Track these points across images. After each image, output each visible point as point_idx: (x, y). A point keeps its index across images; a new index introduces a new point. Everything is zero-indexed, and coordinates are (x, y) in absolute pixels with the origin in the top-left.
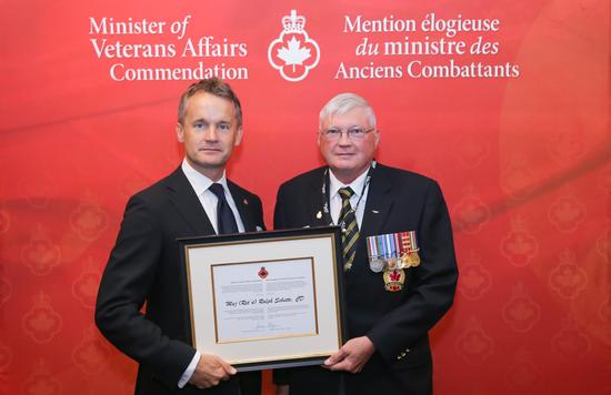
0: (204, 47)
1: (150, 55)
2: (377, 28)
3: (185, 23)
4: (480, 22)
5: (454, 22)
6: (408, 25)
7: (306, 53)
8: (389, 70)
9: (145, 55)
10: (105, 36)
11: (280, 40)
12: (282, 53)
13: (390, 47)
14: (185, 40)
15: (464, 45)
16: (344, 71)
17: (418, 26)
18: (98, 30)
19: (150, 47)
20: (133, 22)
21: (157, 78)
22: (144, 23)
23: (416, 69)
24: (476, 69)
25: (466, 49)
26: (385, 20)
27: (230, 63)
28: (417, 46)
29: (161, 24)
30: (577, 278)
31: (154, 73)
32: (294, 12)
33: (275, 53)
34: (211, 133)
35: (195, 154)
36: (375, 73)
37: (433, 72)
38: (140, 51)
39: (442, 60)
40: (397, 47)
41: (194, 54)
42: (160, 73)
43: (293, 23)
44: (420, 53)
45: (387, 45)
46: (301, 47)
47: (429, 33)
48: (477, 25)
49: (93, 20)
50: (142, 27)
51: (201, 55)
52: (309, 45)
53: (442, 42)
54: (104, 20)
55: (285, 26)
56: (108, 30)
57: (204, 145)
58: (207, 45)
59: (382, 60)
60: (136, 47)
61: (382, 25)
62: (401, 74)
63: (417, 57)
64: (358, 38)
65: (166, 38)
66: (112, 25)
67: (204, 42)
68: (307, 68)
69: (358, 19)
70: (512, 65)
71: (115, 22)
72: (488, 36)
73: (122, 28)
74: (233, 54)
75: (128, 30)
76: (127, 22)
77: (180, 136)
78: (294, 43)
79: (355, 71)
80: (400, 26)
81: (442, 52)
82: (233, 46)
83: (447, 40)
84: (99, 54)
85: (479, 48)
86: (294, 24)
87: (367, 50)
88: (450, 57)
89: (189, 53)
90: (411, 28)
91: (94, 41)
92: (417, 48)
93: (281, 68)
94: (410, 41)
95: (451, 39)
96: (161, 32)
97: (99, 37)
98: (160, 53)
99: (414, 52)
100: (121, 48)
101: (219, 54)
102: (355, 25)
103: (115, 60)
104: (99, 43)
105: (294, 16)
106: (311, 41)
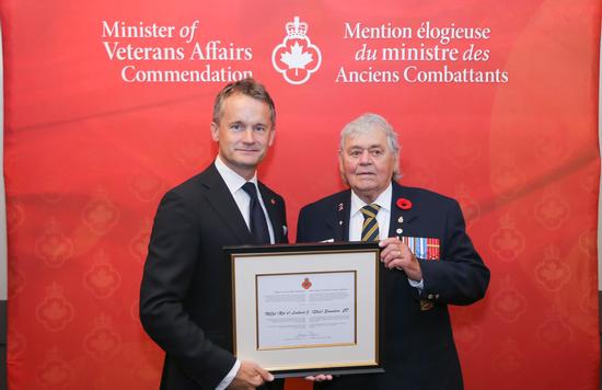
0: (211, 51)
1: (160, 58)
3: (193, 27)
4: (472, 30)
5: (448, 30)
6: (405, 32)
7: (308, 58)
8: (387, 75)
9: (154, 57)
10: (116, 39)
11: (284, 45)
12: (285, 58)
13: (387, 52)
14: (193, 44)
15: (457, 52)
16: (344, 75)
18: (110, 33)
19: (159, 50)
20: (144, 26)
21: (167, 80)
22: (155, 27)
23: (412, 75)
24: (468, 75)
25: (460, 55)
26: (383, 28)
27: (236, 65)
29: (170, 29)
30: (560, 273)
31: (164, 75)
32: (297, 19)
33: (278, 57)
34: (248, 135)
35: (231, 154)
36: (373, 77)
37: (428, 76)
38: (151, 54)
39: (436, 66)
40: (394, 52)
41: (202, 57)
42: (169, 75)
43: (296, 29)
44: (416, 58)
45: (385, 50)
46: (304, 51)
47: (424, 40)
48: (469, 34)
49: (105, 24)
50: (152, 31)
51: (208, 57)
52: (311, 51)
53: (436, 49)
54: (116, 24)
55: (288, 32)
56: (120, 34)
57: (240, 146)
58: (214, 49)
59: (380, 65)
60: (147, 50)
61: (380, 32)
62: (398, 78)
63: (413, 62)
64: (357, 43)
65: (176, 42)
66: (123, 29)
67: (211, 45)
68: (309, 72)
69: (358, 26)
70: (501, 71)
71: (126, 26)
72: (479, 44)
73: (132, 31)
74: (239, 58)
75: (139, 33)
76: (138, 26)
77: (215, 136)
78: (297, 48)
79: (354, 75)
80: (397, 33)
81: (437, 58)
82: (238, 50)
83: (441, 47)
84: (111, 56)
85: (471, 55)
86: (297, 31)
87: (366, 56)
88: (444, 63)
89: (197, 56)
90: (407, 35)
91: (106, 44)
92: (412, 54)
93: (284, 72)
94: (406, 48)
95: (445, 47)
96: (170, 35)
97: (111, 40)
98: (170, 56)
99: (410, 58)
100: (132, 51)
101: (226, 58)
102: (355, 31)
103: (127, 62)
104: (111, 46)
105: (297, 22)
106: (314, 47)
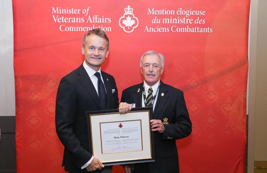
1: (75, 22)
2: (160, 13)
3: (88, 10)
4: (199, 11)
5: (189, 11)
6: (172, 12)
7: (133, 22)
8: (164, 29)
9: (72, 21)
11: (124, 17)
12: (124, 22)
14: (87, 17)
15: (192, 20)
16: (147, 29)
17: (175, 13)
18: (55, 12)
19: (74, 19)
20: (68, 9)
21: (77, 31)
22: (73, 9)
23: (175, 29)
24: (197, 29)
25: (193, 22)
26: (163, 10)
27: (105, 25)
28: (175, 20)
29: (79, 10)
31: (76, 29)
32: (129, 6)
33: (121, 22)
34: (96, 52)
36: (159, 30)
37: (181, 30)
39: (184, 26)
40: (167, 20)
41: (91, 22)
42: (78, 28)
43: (129, 11)
44: (176, 22)
45: (164, 19)
46: (131, 20)
47: (179, 15)
48: (197, 13)
49: (53, 8)
50: (71, 11)
51: (94, 22)
52: (134, 19)
53: (184, 19)
54: (57, 8)
55: (125, 12)
56: (59, 12)
58: (96, 18)
59: (162, 25)
60: (69, 19)
61: (162, 12)
62: (169, 30)
63: (175, 24)
64: (153, 16)
65: (81, 15)
68: (134, 28)
69: (153, 9)
70: (210, 28)
71: (61, 9)
72: (201, 17)
73: (64, 11)
74: (106, 22)
75: (66, 12)
76: (66, 9)
77: (83, 52)
78: (129, 18)
79: (151, 29)
80: (168, 12)
81: (184, 23)
84: (55, 21)
85: (198, 21)
87: (156, 21)
88: (187, 25)
89: (89, 21)
91: (54, 16)
92: (175, 21)
93: (124, 28)
94: (172, 18)
95: (187, 18)
96: (79, 13)
97: (56, 15)
98: (78, 21)
99: (174, 22)
100: (64, 19)
101: (101, 22)
102: (151, 12)
103: (61, 23)
104: (56, 17)
105: (129, 8)
106: (135, 17)
